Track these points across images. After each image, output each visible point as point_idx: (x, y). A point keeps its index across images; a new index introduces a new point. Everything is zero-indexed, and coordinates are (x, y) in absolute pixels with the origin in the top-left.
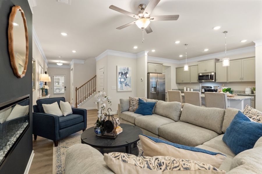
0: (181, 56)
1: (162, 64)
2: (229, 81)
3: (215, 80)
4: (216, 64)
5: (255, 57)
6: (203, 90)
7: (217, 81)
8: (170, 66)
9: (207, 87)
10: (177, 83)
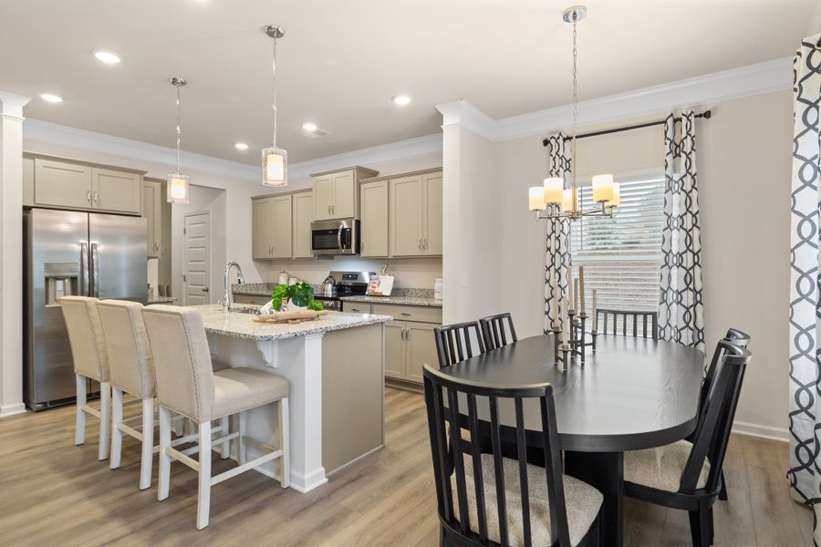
0: (242, 147)
1: (146, 172)
2: (394, 253)
3: (358, 250)
4: (363, 186)
5: (440, 169)
6: (330, 286)
7: (363, 254)
8: (224, 190)
9: (346, 276)
10: (257, 260)
